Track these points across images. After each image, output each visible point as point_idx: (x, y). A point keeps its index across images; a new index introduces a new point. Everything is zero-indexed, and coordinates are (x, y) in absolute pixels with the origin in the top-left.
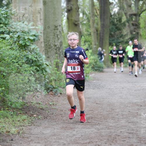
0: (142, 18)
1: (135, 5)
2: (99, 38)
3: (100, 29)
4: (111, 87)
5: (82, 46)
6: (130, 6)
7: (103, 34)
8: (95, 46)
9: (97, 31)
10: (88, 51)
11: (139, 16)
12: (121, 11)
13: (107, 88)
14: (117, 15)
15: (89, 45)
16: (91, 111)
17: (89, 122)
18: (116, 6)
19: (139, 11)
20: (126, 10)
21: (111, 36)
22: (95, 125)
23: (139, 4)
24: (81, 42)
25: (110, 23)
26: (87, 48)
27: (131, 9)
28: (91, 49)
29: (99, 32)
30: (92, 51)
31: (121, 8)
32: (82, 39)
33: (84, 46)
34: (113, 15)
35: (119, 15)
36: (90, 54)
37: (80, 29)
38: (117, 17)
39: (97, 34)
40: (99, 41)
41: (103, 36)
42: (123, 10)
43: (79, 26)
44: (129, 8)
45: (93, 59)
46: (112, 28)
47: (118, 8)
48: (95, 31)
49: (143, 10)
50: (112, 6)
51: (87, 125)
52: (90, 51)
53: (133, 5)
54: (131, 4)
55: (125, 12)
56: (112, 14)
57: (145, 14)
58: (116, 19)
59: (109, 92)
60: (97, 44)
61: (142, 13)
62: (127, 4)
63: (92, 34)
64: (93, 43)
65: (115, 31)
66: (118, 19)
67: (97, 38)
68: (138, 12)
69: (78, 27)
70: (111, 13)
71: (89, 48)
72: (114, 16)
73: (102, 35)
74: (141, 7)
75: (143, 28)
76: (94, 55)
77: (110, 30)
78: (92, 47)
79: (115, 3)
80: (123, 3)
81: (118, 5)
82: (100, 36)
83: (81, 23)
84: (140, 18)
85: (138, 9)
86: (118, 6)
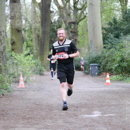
0: (80, 26)
1: (74, 14)
2: (40, 44)
3: (41, 35)
4: (50, 89)
5: (24, 50)
6: (69, 15)
7: (44, 40)
8: (36, 51)
9: (38, 37)
10: (30, 56)
11: (78, 24)
12: (60, 19)
13: (46, 90)
14: (57, 23)
15: (31, 50)
16: (31, 112)
17: (29, 122)
18: (56, 15)
19: (78, 20)
20: (65, 19)
21: (51, 42)
22: (35, 124)
23: (78, 13)
24: (23, 47)
25: (51, 30)
26: (29, 52)
27: (70, 17)
28: (32, 54)
29: (40, 38)
30: (34, 56)
31: (61, 16)
32: (24, 44)
33: (26, 50)
34: (53, 23)
35: (59, 23)
36: (31, 59)
37: (23, 35)
38: (57, 25)
39: (38, 40)
40: (40, 46)
41: (44, 42)
42: (63, 18)
43: (22, 32)
44: (68, 17)
45: (34, 63)
46: (53, 35)
47: (58, 16)
48: (37, 37)
49: (81, 18)
50: (52, 14)
51: (27, 124)
52: (32, 55)
53: (72, 14)
54: (71, 13)
55: (65, 20)
56: (53, 21)
57: (83, 23)
58: (56, 26)
59: (48, 94)
60: (38, 49)
61: (80, 22)
62: (66, 13)
63: (34, 40)
64: (34, 48)
65: (55, 38)
66: (58, 27)
67: (38, 43)
68: (76, 21)
69: (20, 33)
70: (51, 21)
71: (30, 53)
72: (55, 24)
73: (42, 41)
74: (79, 16)
75: (81, 36)
76: (35, 59)
77: (50, 36)
78: (33, 52)
79: (55, 11)
80: (63, 12)
81: (59, 13)
82: (41, 41)
83: (23, 29)
84: (78, 26)
85: (77, 17)
86: (58, 15)
